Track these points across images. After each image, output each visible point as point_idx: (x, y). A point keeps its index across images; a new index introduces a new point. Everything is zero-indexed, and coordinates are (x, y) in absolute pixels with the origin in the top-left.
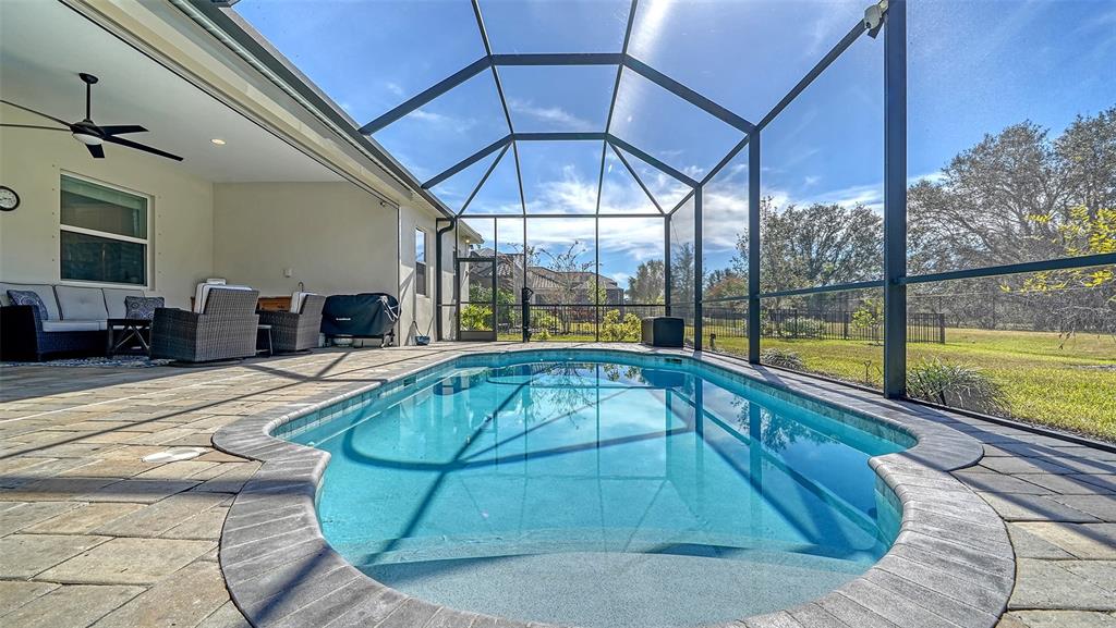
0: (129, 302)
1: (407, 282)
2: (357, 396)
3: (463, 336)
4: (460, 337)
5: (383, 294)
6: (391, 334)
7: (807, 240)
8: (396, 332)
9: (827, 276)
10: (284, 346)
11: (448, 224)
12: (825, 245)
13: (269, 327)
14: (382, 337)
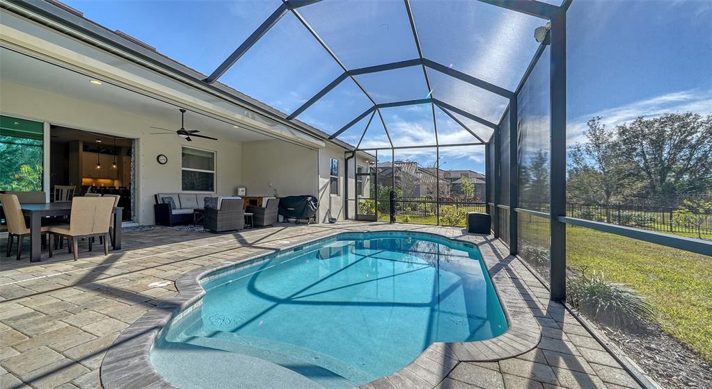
0: (206, 200)
1: (325, 186)
2: (261, 257)
3: (359, 218)
4: (358, 218)
5: (309, 196)
6: (315, 217)
7: (658, 144)
8: (317, 216)
9: (681, 173)
10: (259, 223)
11: (351, 154)
12: (678, 147)
13: (252, 214)
14: (308, 219)
